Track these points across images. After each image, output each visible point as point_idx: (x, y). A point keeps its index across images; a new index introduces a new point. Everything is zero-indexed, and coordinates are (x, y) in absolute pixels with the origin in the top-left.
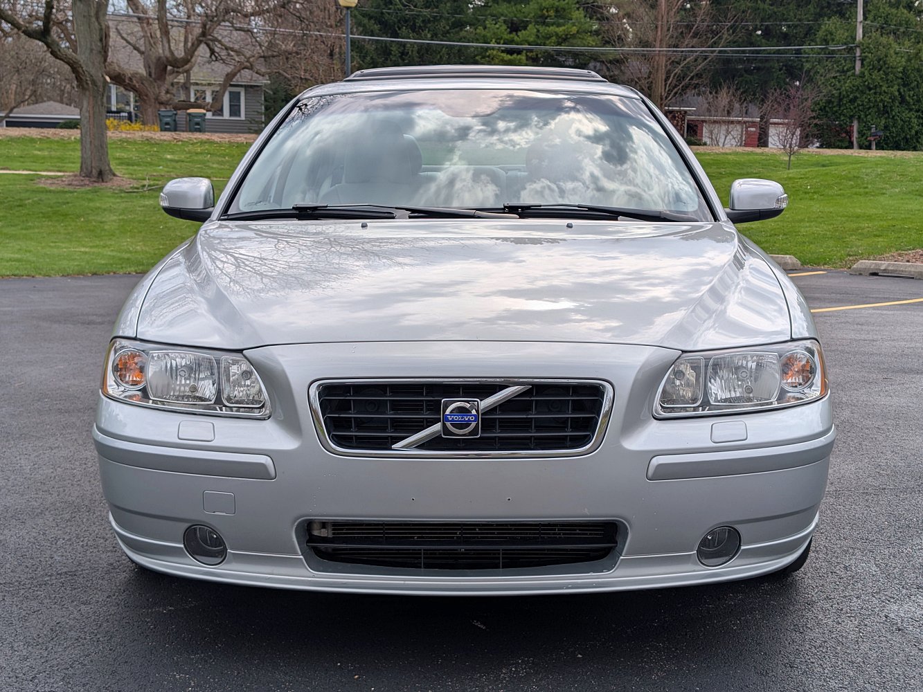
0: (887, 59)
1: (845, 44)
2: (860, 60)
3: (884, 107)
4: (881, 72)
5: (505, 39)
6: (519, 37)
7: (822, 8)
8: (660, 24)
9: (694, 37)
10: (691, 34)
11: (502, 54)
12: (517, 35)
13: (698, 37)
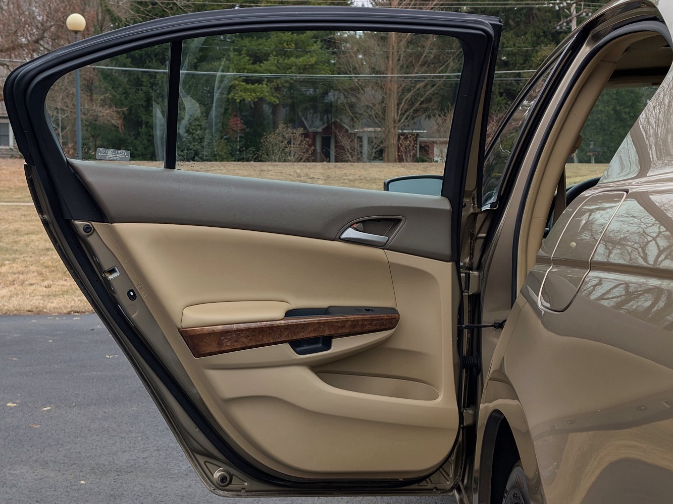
5: (248, 69)
6: (261, 68)
7: (539, 37)
8: (391, 53)
9: (422, 65)
10: (420, 63)
11: (244, 83)
12: (260, 66)
13: (426, 65)
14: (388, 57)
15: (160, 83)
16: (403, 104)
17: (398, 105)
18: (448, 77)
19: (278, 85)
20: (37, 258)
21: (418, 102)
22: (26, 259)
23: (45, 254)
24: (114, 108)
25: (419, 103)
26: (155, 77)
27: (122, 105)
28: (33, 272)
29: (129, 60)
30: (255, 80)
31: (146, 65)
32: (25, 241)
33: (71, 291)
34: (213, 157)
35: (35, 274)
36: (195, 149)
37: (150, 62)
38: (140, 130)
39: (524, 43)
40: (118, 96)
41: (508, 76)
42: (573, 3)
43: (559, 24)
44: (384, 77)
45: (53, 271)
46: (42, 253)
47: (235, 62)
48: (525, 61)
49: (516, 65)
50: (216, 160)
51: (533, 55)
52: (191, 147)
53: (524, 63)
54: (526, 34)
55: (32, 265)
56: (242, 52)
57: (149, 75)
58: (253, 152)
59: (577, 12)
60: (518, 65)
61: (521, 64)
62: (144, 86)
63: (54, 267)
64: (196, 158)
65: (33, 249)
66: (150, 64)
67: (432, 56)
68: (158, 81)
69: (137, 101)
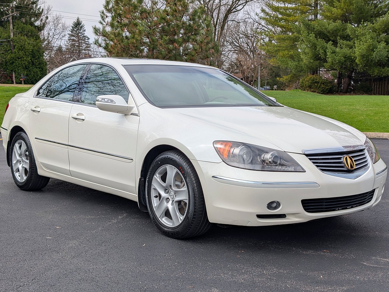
0: (25, 46)
1: (6, 39)
3: (25, 66)
4: (23, 51)
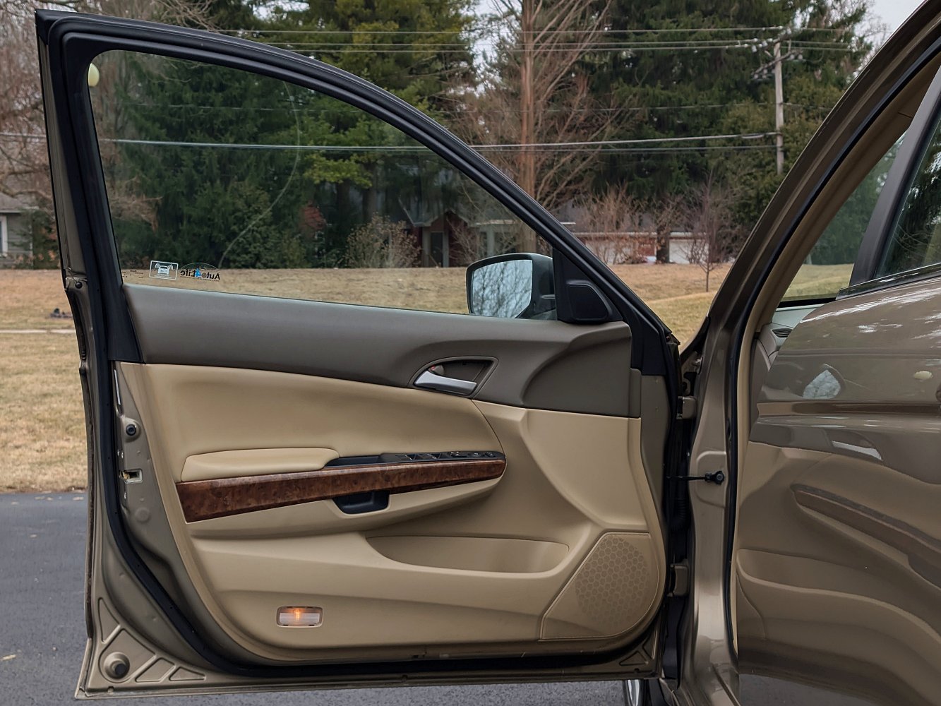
2: (782, 151)
5: (328, 140)
6: (347, 136)
7: (729, 90)
8: (525, 115)
9: (569, 131)
10: (565, 128)
11: (324, 159)
12: (344, 134)
13: (575, 130)
14: (521, 121)
15: (207, 161)
16: (542, 185)
17: (536, 186)
18: (604, 146)
19: (369, 160)
20: (29, 408)
21: (563, 182)
22: (12, 409)
23: (41, 403)
24: (144, 196)
25: (565, 183)
26: (200, 154)
27: (155, 193)
28: (22, 429)
29: (164, 131)
30: (338, 155)
31: (187, 137)
32: (13, 383)
33: (73, 456)
34: (282, 263)
35: (25, 431)
36: (257, 252)
37: (192, 133)
38: (181, 228)
39: (709, 99)
40: (149, 181)
41: (689, 145)
42: (777, 43)
43: (758, 71)
44: (517, 148)
45: (51, 427)
46: (36, 400)
47: (310, 130)
48: (712, 123)
49: (699, 130)
50: (286, 267)
51: (722, 115)
52: (250, 250)
53: (711, 126)
54: (711, 85)
55: (20, 418)
56: (320, 117)
57: (192, 151)
58: (337, 255)
59: (782, 55)
60: (703, 129)
61: (705, 128)
62: (184, 166)
63: (51, 421)
64: (259, 264)
65: (24, 395)
66: (193, 136)
67: (582, 118)
68: (204, 159)
69: (175, 188)
